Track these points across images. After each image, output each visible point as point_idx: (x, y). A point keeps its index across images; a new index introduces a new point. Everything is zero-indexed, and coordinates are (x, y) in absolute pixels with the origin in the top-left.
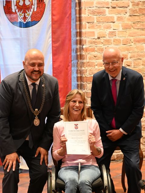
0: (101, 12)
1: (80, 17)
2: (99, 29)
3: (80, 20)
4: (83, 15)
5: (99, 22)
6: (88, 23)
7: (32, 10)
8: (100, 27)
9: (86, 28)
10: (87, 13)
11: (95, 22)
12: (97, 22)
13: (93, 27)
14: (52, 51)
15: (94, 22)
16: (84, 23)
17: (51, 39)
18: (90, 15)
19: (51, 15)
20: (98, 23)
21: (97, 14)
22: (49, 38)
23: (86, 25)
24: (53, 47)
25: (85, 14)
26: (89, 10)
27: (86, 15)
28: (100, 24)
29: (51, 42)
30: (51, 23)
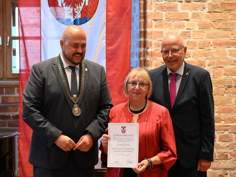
0: (172, 7)
1: (145, 13)
2: (168, 29)
3: (145, 17)
4: (148, 11)
5: (168, 19)
6: (155, 20)
7: (83, 4)
8: (170, 25)
9: (151, 27)
10: (154, 9)
11: (164, 19)
12: (166, 19)
13: (161, 26)
14: (105, 56)
15: (162, 20)
16: (149, 20)
17: (105, 41)
18: (157, 11)
19: (105, 11)
20: (168, 21)
21: (167, 10)
22: (103, 39)
23: (151, 23)
24: (108, 50)
25: (151, 9)
26: (156, 4)
27: (153, 11)
28: (170, 22)
29: (105, 44)
30: (105, 20)
